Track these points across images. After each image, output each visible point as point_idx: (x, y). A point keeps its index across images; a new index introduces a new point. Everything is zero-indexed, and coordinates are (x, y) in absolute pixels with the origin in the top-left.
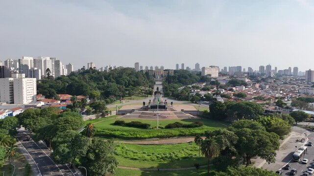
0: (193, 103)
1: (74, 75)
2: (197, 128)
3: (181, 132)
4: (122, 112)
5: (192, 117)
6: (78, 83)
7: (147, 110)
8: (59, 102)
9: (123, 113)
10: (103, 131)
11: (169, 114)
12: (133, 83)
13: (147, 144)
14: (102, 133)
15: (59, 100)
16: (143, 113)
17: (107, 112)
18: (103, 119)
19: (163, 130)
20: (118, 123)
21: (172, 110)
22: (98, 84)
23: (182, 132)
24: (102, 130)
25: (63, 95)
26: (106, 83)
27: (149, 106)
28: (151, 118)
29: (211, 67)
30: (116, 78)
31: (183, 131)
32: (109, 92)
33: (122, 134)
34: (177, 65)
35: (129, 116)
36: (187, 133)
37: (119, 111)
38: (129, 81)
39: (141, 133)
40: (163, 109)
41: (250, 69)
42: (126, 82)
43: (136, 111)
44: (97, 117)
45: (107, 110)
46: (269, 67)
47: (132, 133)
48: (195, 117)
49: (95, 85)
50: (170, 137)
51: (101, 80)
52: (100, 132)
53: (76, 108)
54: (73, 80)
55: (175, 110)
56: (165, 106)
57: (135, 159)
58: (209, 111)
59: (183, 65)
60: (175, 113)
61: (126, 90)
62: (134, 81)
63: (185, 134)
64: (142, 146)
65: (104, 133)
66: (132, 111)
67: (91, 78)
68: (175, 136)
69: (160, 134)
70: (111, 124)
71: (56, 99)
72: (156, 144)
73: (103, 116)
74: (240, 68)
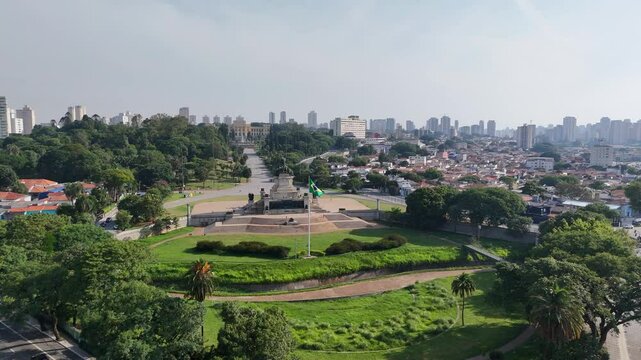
0: (349, 193)
1: (47, 134)
2: (394, 250)
3: (362, 261)
4: (202, 220)
5: (368, 226)
6: (69, 150)
7: (262, 214)
8: (28, 199)
9: (205, 221)
10: (173, 271)
11: (316, 220)
12: (199, 151)
13: (313, 301)
14: (171, 275)
15: (26, 193)
16: (253, 221)
17: (167, 221)
18: (159, 238)
19: (323, 260)
20: (203, 248)
21: (318, 210)
22: (115, 153)
23: (367, 262)
24: (169, 269)
25: (33, 181)
26: (136, 151)
27: (267, 204)
28: (276, 230)
29: (352, 117)
30: (154, 141)
31: (369, 258)
32: (152, 171)
33: (226, 276)
34: (272, 115)
35: (223, 229)
36: (378, 263)
37: (194, 217)
38: (190, 147)
39: (274, 271)
40: (300, 210)
41: (409, 123)
42: (184, 150)
43: (236, 216)
44: (145, 233)
45: (164, 217)
46: (446, 120)
47: (252, 272)
48: (374, 224)
49: (109, 156)
50: (343, 274)
51: (121, 145)
52: (165, 272)
53: (85, 214)
54: (49, 143)
55: (324, 211)
56: (303, 202)
57: (314, 348)
58: (403, 210)
59: (283, 114)
60: (330, 218)
61: (189, 167)
62: (200, 147)
63: (375, 266)
64: (300, 305)
65: (177, 275)
66: (225, 217)
67: (94, 140)
68: (353, 272)
69: (318, 270)
70: (188, 251)
71: (19, 191)
72: (334, 299)
73: (157, 229)
74: (391, 121)
